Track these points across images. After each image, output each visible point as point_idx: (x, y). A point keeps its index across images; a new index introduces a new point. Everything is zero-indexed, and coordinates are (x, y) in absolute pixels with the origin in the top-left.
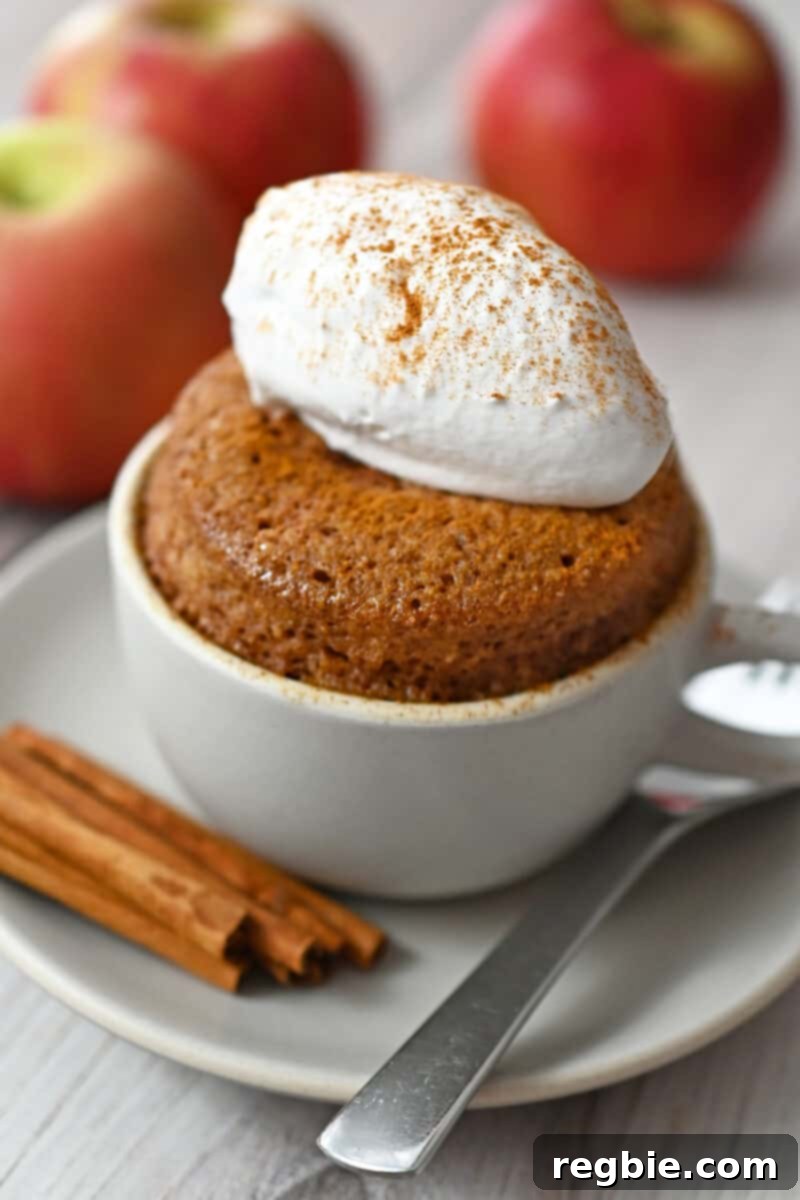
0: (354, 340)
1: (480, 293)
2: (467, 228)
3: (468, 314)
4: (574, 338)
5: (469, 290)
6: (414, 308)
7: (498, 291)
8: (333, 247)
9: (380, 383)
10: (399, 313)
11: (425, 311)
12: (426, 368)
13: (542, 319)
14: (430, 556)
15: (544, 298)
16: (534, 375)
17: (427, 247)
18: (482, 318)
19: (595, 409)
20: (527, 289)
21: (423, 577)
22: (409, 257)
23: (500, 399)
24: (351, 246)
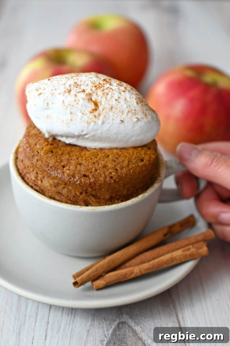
0: (80, 115)
1: (112, 97)
2: (102, 82)
3: (110, 103)
4: (137, 103)
5: (109, 97)
6: (96, 104)
7: (116, 96)
8: (67, 94)
9: (89, 123)
10: (92, 106)
11: (99, 104)
12: (101, 117)
13: (128, 99)
14: (110, 165)
15: (127, 95)
16: (130, 114)
17: (94, 89)
18: (114, 103)
19: (145, 120)
20: (123, 93)
21: (110, 170)
22: (91, 92)
23: (122, 121)
24: (73, 93)
